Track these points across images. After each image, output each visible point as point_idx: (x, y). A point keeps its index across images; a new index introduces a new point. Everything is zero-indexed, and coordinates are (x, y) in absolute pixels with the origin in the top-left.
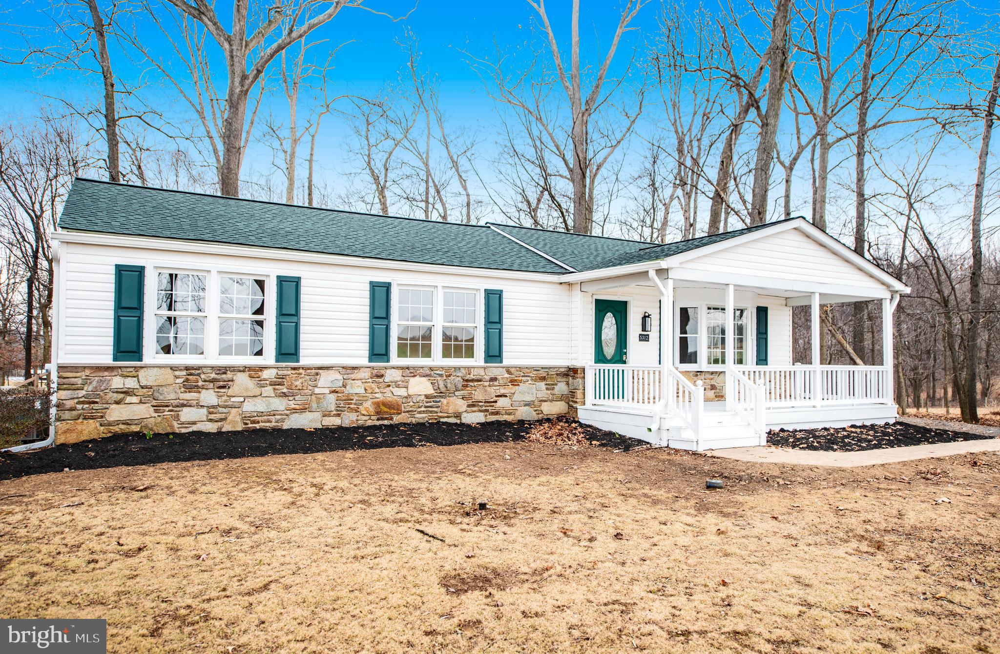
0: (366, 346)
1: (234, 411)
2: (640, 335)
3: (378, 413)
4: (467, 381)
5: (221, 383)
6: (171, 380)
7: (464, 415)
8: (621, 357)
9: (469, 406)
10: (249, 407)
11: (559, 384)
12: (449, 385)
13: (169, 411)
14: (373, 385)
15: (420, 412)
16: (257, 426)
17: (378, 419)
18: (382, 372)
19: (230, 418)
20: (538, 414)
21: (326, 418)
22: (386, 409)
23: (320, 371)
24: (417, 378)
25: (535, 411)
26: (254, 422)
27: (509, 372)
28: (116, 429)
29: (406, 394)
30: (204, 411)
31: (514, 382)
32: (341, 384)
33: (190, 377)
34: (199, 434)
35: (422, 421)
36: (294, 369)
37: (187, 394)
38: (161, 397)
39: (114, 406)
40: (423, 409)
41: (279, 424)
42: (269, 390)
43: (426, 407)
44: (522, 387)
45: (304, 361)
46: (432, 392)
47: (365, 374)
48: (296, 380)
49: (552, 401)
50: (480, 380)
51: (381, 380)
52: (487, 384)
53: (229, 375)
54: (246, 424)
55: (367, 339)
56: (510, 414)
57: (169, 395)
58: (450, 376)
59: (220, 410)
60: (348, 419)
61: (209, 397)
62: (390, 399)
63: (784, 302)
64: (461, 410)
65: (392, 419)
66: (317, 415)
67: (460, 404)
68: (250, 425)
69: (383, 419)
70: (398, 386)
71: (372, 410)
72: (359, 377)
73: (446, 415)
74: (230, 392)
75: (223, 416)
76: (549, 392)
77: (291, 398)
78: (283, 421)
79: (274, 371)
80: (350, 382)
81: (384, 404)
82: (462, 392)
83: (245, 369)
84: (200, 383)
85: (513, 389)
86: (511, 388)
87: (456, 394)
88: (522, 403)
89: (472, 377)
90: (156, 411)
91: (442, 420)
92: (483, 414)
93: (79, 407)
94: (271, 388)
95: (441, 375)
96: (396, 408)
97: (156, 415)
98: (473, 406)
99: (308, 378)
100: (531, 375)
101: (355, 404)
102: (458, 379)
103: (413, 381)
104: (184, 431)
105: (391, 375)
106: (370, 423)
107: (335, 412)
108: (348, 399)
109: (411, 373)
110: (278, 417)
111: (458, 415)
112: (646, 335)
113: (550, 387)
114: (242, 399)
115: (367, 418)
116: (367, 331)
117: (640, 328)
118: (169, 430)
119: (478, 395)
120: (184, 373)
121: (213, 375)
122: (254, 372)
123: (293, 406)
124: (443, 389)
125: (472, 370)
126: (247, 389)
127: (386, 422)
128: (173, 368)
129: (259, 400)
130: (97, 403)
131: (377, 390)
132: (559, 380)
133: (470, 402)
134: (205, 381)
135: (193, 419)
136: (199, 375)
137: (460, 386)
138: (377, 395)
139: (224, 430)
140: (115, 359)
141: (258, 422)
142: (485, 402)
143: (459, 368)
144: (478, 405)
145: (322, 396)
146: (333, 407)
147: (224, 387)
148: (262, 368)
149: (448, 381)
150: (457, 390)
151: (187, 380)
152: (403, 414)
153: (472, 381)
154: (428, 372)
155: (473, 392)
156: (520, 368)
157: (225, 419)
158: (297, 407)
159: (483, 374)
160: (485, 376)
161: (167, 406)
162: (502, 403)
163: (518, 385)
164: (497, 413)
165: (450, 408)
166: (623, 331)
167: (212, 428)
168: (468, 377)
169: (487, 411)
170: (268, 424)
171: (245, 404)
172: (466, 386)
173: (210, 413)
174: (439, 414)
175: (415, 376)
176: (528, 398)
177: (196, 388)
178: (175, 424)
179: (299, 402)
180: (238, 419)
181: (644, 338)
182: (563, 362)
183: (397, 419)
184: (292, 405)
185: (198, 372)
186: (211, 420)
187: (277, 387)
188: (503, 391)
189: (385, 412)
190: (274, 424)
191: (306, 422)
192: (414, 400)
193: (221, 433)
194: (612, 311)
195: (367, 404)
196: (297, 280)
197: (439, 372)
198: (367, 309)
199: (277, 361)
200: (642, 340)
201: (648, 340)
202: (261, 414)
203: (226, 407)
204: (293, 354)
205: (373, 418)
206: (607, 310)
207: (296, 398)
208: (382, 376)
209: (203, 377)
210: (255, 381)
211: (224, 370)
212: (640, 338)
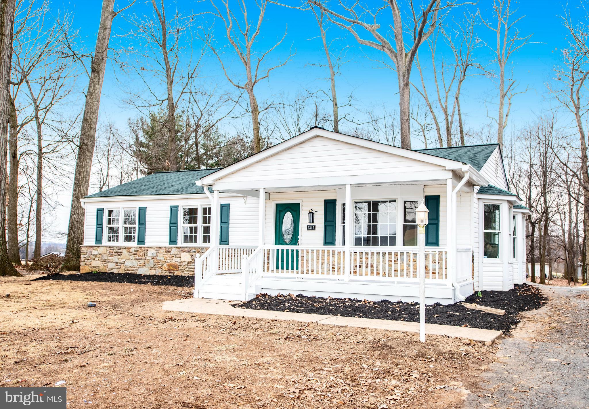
0: (168, 237)
1: (122, 265)
2: (308, 226)
3: (169, 270)
5: (119, 253)
6: (106, 252)
8: (297, 242)
10: (128, 264)
13: (106, 264)
14: (167, 256)
15: (186, 271)
16: (129, 272)
17: (169, 273)
18: (171, 250)
21: (151, 270)
22: (172, 268)
23: (149, 249)
24: (185, 253)
28: (93, 269)
29: (180, 261)
30: (114, 264)
32: (155, 255)
34: (113, 273)
36: (140, 248)
37: (110, 257)
38: (103, 258)
39: (93, 261)
40: (187, 269)
41: (136, 272)
42: (132, 257)
43: (189, 268)
45: (147, 245)
46: (190, 260)
47: (164, 250)
48: (141, 253)
51: (169, 254)
53: (121, 250)
55: (168, 233)
57: (105, 257)
58: (199, 252)
60: (158, 272)
61: (115, 258)
62: (174, 263)
65: (174, 273)
66: (147, 269)
68: (127, 272)
69: (171, 273)
70: (177, 257)
71: (167, 268)
72: (162, 252)
74: (121, 257)
77: (139, 261)
78: (137, 270)
79: (135, 249)
80: (159, 254)
81: (172, 265)
83: (126, 248)
84: (114, 253)
90: (102, 263)
93: (85, 261)
96: (176, 267)
97: (102, 265)
99: (145, 251)
101: (161, 265)
103: (182, 254)
104: (109, 272)
105: (174, 251)
106: (166, 274)
107: (154, 268)
108: (158, 262)
109: (182, 250)
110: (135, 269)
112: (313, 226)
114: (124, 260)
115: (165, 272)
116: (168, 230)
117: (308, 221)
118: (105, 271)
120: (109, 249)
121: (117, 250)
122: (129, 249)
126: (126, 256)
129: (129, 261)
130: (89, 259)
131: (168, 258)
135: (111, 267)
136: (113, 250)
138: (169, 261)
140: (96, 244)
141: (129, 270)
143: (203, 248)
145: (148, 260)
146: (153, 266)
147: (119, 255)
148: (131, 247)
151: (110, 252)
152: (179, 271)
154: (190, 250)
157: (120, 268)
158: (141, 265)
161: (105, 262)
166: (298, 224)
167: (116, 271)
170: (132, 272)
171: (125, 262)
173: (116, 265)
175: (183, 252)
177: (112, 255)
178: (107, 269)
179: (142, 263)
180: (124, 268)
181: (311, 228)
183: (177, 273)
184: (140, 263)
185: (113, 248)
186: (116, 268)
187: (135, 255)
190: (134, 272)
191: (144, 272)
192: (184, 264)
193: (118, 274)
194: (290, 209)
195: (165, 265)
196: (145, 208)
197: (194, 250)
198: (169, 219)
199: (138, 244)
200: (309, 230)
201: (315, 229)
202: (130, 267)
203: (120, 263)
204: (143, 241)
205: (167, 272)
206: (286, 210)
207: (141, 261)
208: (170, 252)
209: (114, 250)
210: (128, 253)
211: (120, 248)
212: (307, 228)
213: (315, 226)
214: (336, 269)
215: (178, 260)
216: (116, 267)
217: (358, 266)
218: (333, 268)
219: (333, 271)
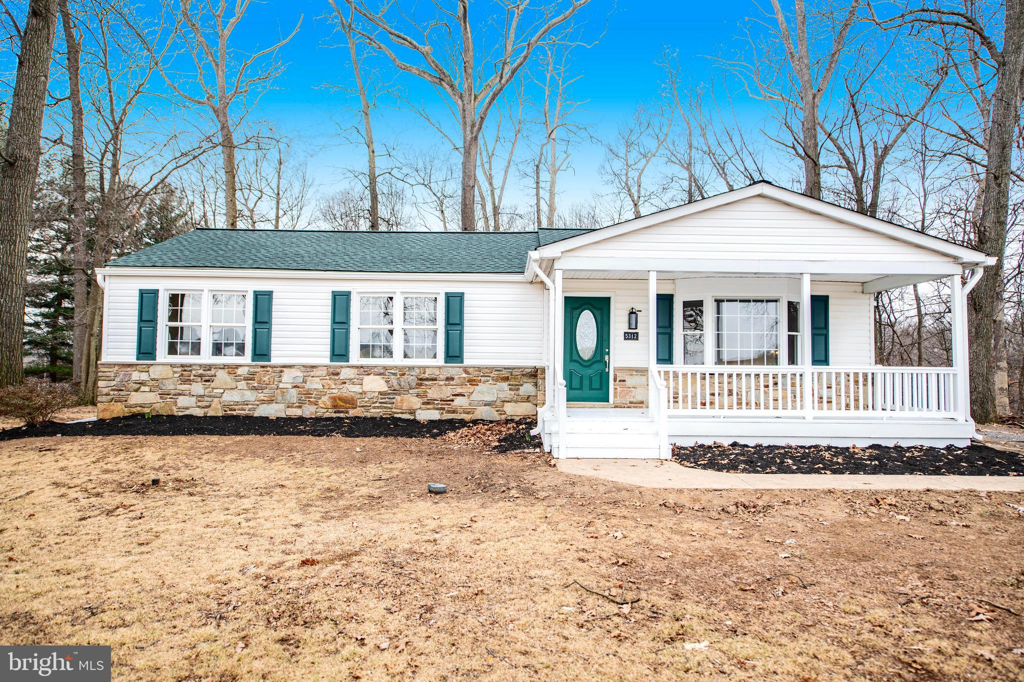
0: (328, 348)
1: (216, 400)
2: (625, 333)
3: (334, 406)
4: (421, 379)
5: (207, 378)
6: (171, 375)
7: (418, 412)
8: (602, 357)
9: (424, 403)
10: (229, 397)
11: (525, 385)
12: (403, 383)
13: (171, 398)
14: (329, 382)
15: (374, 408)
16: (234, 413)
17: (335, 412)
18: (338, 370)
19: (213, 405)
20: (501, 414)
21: (289, 409)
22: (341, 404)
23: (284, 369)
24: (372, 376)
25: (497, 411)
26: (231, 410)
27: (466, 372)
28: (134, 410)
29: (361, 391)
30: (194, 399)
31: (472, 382)
32: (301, 380)
33: (184, 373)
34: (191, 416)
35: (375, 415)
36: (263, 367)
37: (183, 386)
38: (164, 388)
39: (133, 393)
40: (377, 405)
41: (251, 412)
42: (242, 384)
43: (380, 403)
44: (481, 387)
45: (275, 361)
46: (386, 389)
47: (322, 372)
48: (264, 376)
49: (516, 402)
50: (435, 380)
51: (336, 377)
52: (442, 383)
53: (212, 372)
54: (225, 411)
55: (328, 341)
56: (468, 413)
57: (169, 386)
58: (404, 374)
59: (206, 399)
60: (308, 411)
61: (198, 388)
62: (346, 395)
63: (860, 289)
64: (415, 407)
65: (347, 412)
66: (282, 406)
67: (414, 401)
68: (229, 412)
69: (339, 412)
70: (353, 384)
71: (329, 404)
72: (317, 375)
73: (400, 411)
74: (213, 385)
75: (208, 404)
76: (513, 393)
77: (260, 391)
78: (254, 409)
79: (247, 369)
80: (310, 378)
81: (340, 399)
82: (417, 390)
83: (224, 367)
84: (192, 378)
85: (471, 389)
86: (469, 388)
87: (411, 391)
88: (481, 403)
89: (426, 376)
90: (161, 398)
91: (396, 416)
92: (438, 411)
93: (112, 393)
94: (244, 382)
95: (394, 374)
96: (351, 402)
97: (161, 401)
98: (428, 403)
99: (273, 374)
100: (492, 375)
101: (314, 398)
102: (414, 378)
103: (366, 378)
104: (180, 414)
105: (346, 373)
106: (327, 415)
107: (297, 404)
108: (308, 393)
109: (365, 371)
110: (250, 406)
111: (412, 412)
112: (634, 333)
113: (515, 388)
114: (222, 391)
115: (325, 410)
116: (328, 335)
117: (627, 325)
118: (170, 413)
119: (433, 393)
120: (180, 369)
121: (201, 372)
122: (232, 369)
123: (262, 398)
124: (397, 387)
125: (427, 369)
126: (226, 383)
127: (342, 415)
128: (172, 366)
129: (235, 392)
130: (122, 390)
131: (333, 386)
132: (525, 380)
133: (425, 400)
134: (195, 376)
135: (186, 405)
136: (191, 371)
137: (414, 385)
138: (334, 391)
139: (208, 415)
140: (138, 359)
141: (235, 410)
142: (441, 401)
143: (413, 368)
144: (434, 403)
145: (285, 390)
146: (295, 400)
147: (208, 381)
148: (238, 366)
149: (402, 379)
150: (411, 389)
151: (182, 375)
152: (358, 408)
153: (427, 379)
154: (382, 371)
155: (428, 390)
156: (479, 369)
157: (210, 406)
158: (265, 399)
159: (438, 373)
160: (441, 376)
161: (168, 395)
162: (459, 401)
163: (477, 385)
164: (454, 412)
165: (404, 405)
166: (605, 329)
167: (199, 412)
168: (422, 376)
169: (443, 409)
170: (242, 412)
171: (224, 395)
172: (421, 384)
173: (200, 401)
174: (394, 410)
175: (369, 374)
176: (488, 398)
177: (188, 381)
178: (174, 408)
179: (267, 395)
180: (219, 406)
181: (631, 336)
182: (530, 362)
183: (352, 413)
184: (261, 396)
185: (190, 368)
186: (199, 407)
187: (249, 382)
188: (459, 390)
189: (341, 406)
190: (247, 412)
191: (273, 412)
192: (369, 395)
193: (205, 417)
194: (591, 308)
195: (325, 398)
196: (269, 294)
197: (392, 371)
198: (329, 315)
199: (253, 360)
200: (628, 339)
201: (637, 339)
202: (237, 403)
203: (210, 397)
204: (266, 355)
205: (330, 410)
206: (583, 307)
207: (265, 391)
208: (338, 374)
209: (194, 372)
210: (232, 376)
211: (209, 367)
212: (625, 336)
213: (637, 333)
214: (680, 399)
215: (357, 388)
216: (200, 404)
217: (717, 394)
218: (674, 398)
219: (674, 402)
